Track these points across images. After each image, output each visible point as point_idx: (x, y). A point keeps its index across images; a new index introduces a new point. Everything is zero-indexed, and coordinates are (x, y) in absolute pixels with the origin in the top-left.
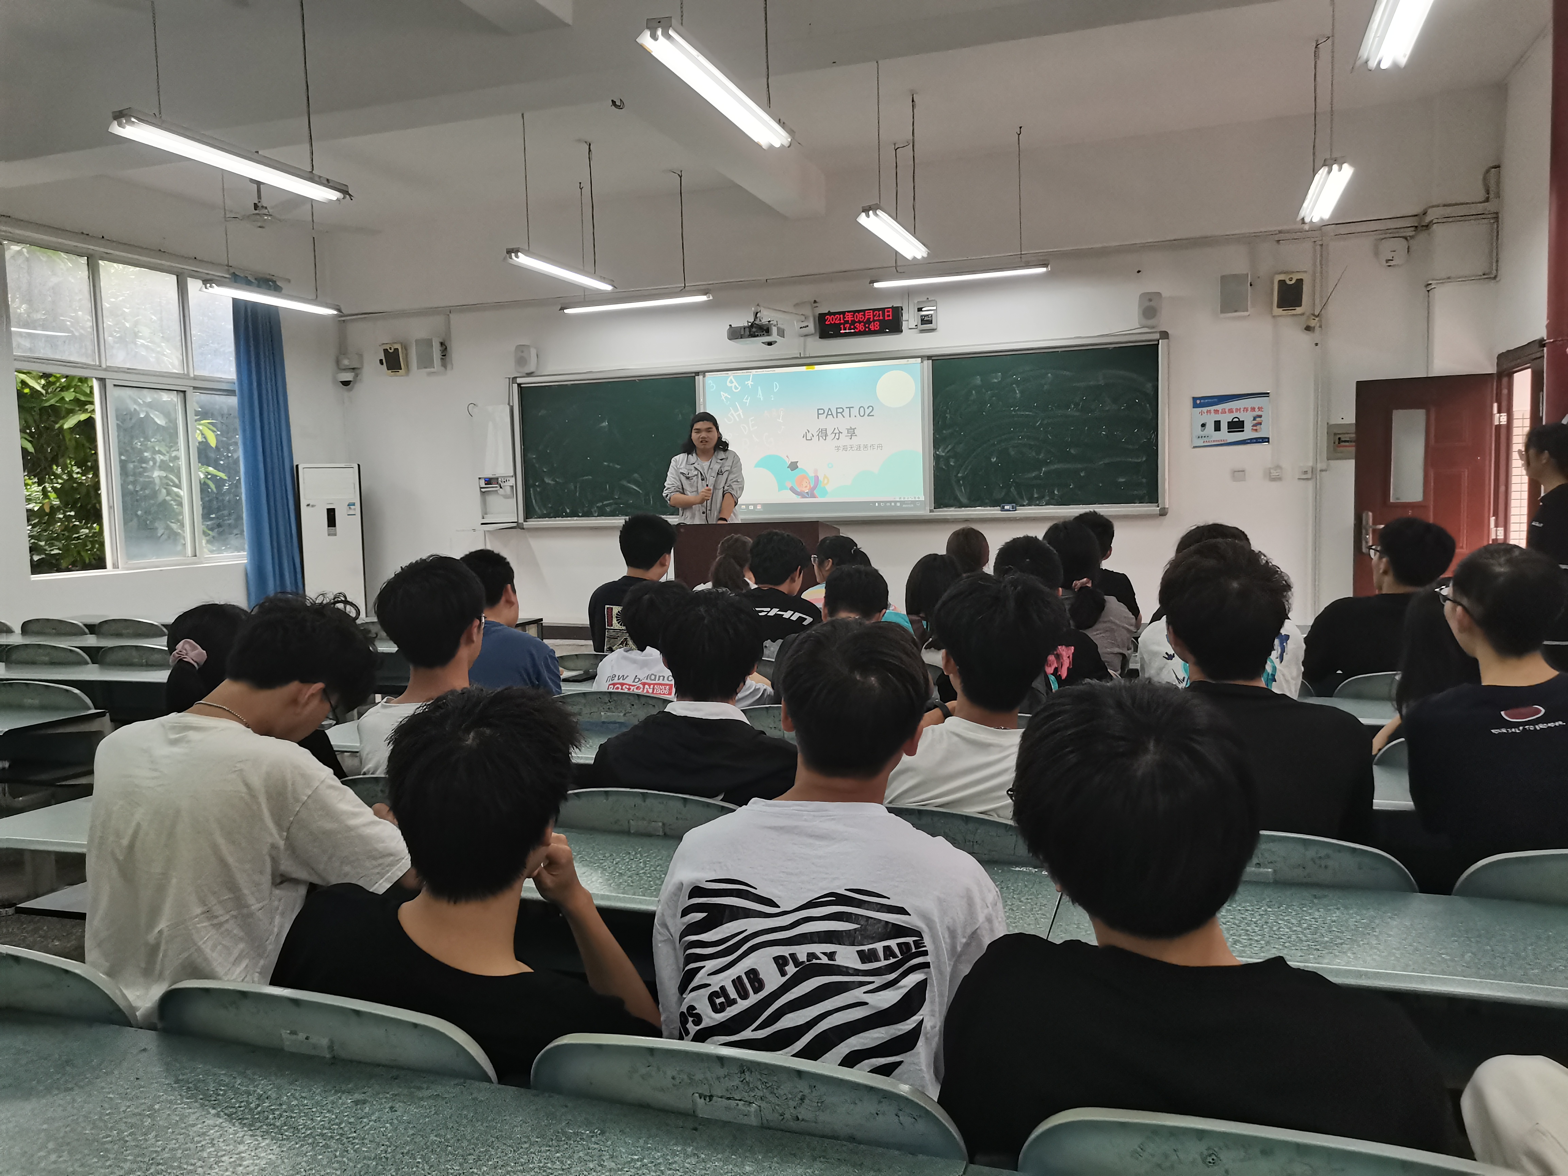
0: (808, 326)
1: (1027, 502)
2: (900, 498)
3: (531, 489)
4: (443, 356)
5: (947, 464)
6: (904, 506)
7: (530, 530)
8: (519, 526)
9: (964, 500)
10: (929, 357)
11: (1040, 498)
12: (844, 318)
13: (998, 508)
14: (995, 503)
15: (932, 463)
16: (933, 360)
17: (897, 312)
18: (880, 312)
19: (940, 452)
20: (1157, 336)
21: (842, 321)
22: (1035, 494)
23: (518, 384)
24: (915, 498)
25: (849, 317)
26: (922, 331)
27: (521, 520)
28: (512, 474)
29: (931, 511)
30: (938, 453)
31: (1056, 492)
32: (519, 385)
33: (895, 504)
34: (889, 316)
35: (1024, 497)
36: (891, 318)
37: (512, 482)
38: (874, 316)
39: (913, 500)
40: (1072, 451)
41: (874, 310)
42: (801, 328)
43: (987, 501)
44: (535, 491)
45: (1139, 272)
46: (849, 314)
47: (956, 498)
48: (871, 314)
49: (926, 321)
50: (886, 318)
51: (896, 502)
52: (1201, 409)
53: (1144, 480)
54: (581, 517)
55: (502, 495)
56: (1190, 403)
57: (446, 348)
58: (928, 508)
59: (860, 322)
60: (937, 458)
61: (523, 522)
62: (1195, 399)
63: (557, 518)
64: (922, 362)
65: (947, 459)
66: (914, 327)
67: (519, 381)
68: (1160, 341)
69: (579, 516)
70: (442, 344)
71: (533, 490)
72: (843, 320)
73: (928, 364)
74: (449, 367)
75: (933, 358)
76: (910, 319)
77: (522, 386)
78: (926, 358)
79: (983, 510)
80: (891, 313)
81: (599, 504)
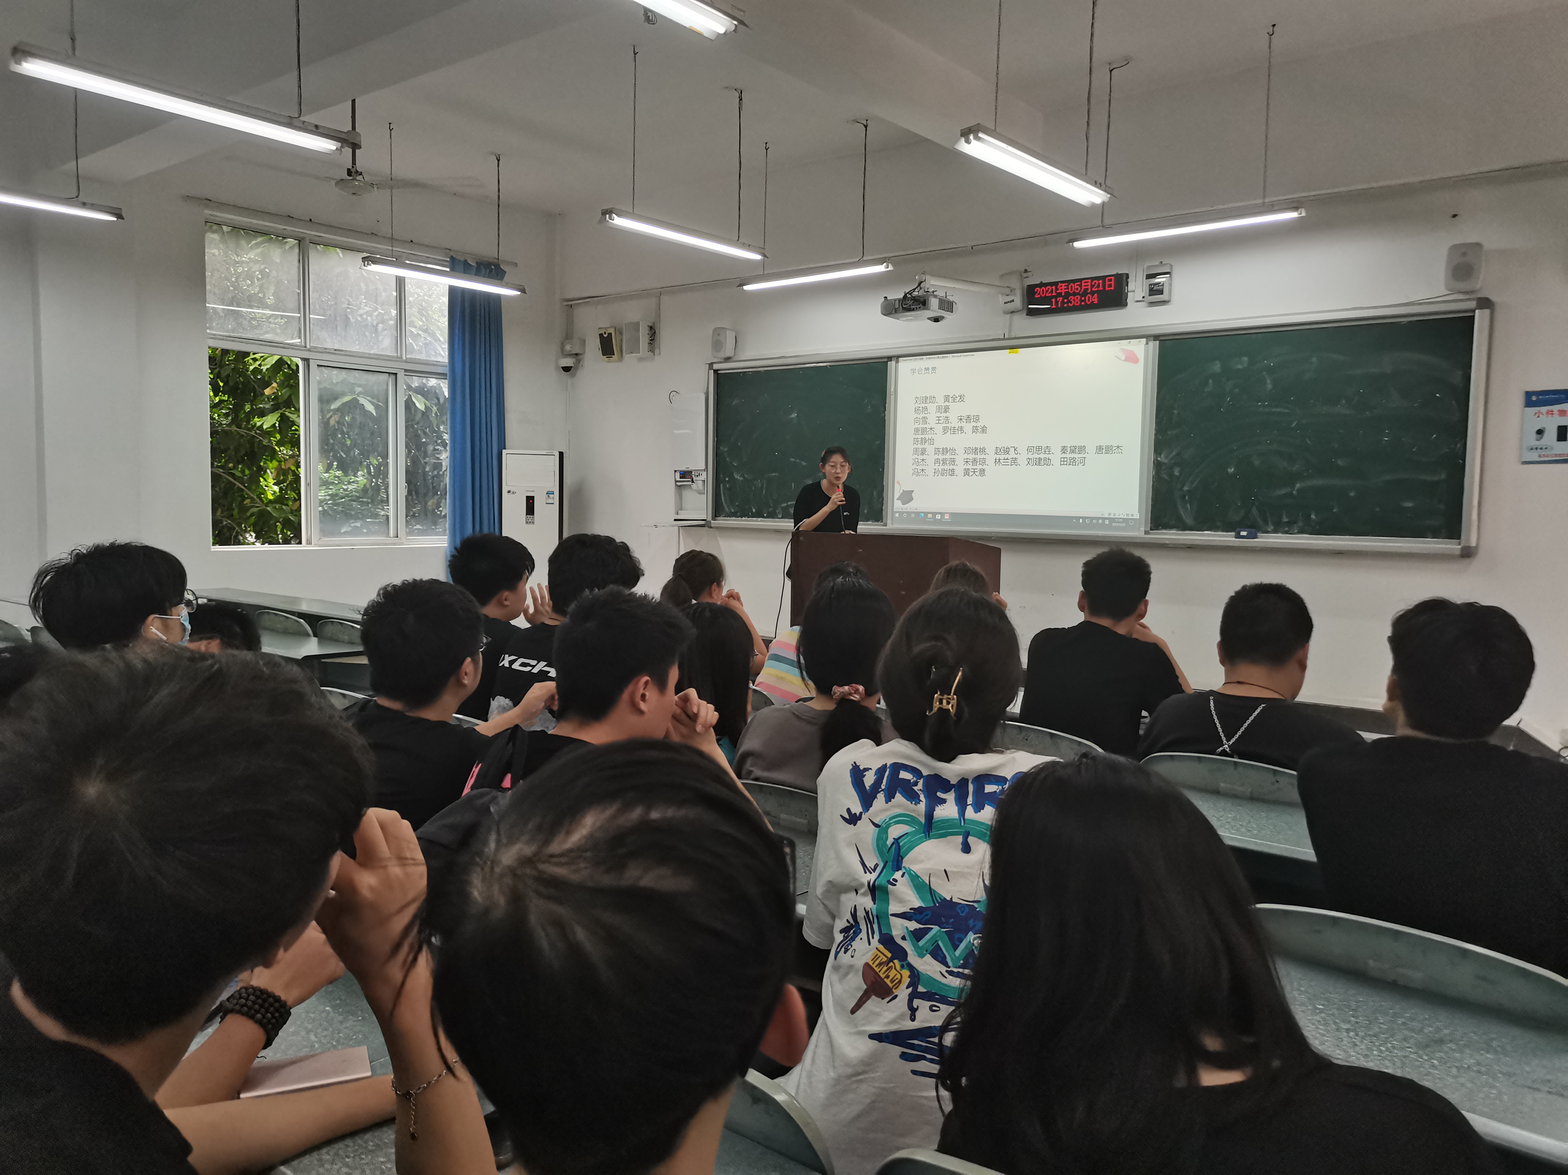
0: (1013, 301)
1: (1272, 527)
2: (1110, 514)
3: (721, 485)
4: (651, 340)
5: (1171, 475)
6: (1113, 524)
7: (719, 528)
8: (706, 525)
9: (1189, 521)
10: (1156, 337)
11: (1290, 524)
12: (1057, 289)
13: (1233, 534)
14: (1228, 527)
15: (1152, 473)
16: (1160, 341)
17: (1121, 280)
18: (1101, 281)
19: (1162, 459)
20: (1472, 304)
21: (1054, 294)
22: (1284, 516)
23: (714, 370)
24: (1128, 515)
25: (1062, 289)
26: (1152, 304)
27: (709, 519)
28: (703, 467)
29: (1146, 533)
30: (1159, 459)
31: (1313, 517)
32: (716, 371)
33: (1103, 522)
34: (1110, 286)
35: (1269, 520)
36: (1112, 288)
37: (703, 476)
38: (1092, 286)
39: (1125, 517)
40: (1340, 462)
41: (1093, 279)
42: (1005, 303)
43: (1218, 524)
44: (725, 487)
45: (1455, 216)
46: (1063, 284)
47: (1179, 518)
48: (1089, 284)
49: (1156, 290)
50: (1107, 288)
51: (1104, 519)
52: (1538, 408)
53: (1442, 506)
54: (767, 517)
55: (695, 490)
56: (1520, 400)
57: (655, 332)
58: (1143, 529)
59: (1075, 294)
60: (1158, 465)
61: (710, 519)
62: (1528, 394)
63: (743, 518)
64: (1147, 343)
65: (1171, 468)
66: (1141, 299)
67: (716, 367)
68: (1477, 311)
69: (764, 517)
70: (651, 328)
71: (723, 486)
72: (1056, 292)
73: (1154, 345)
74: (657, 351)
75: (1161, 338)
76: (1137, 289)
77: (719, 372)
78: (1152, 338)
79: (1213, 536)
80: (1113, 282)
81: (784, 505)
